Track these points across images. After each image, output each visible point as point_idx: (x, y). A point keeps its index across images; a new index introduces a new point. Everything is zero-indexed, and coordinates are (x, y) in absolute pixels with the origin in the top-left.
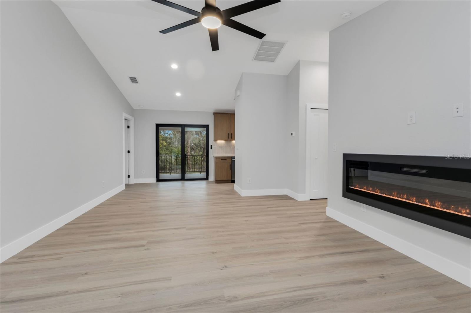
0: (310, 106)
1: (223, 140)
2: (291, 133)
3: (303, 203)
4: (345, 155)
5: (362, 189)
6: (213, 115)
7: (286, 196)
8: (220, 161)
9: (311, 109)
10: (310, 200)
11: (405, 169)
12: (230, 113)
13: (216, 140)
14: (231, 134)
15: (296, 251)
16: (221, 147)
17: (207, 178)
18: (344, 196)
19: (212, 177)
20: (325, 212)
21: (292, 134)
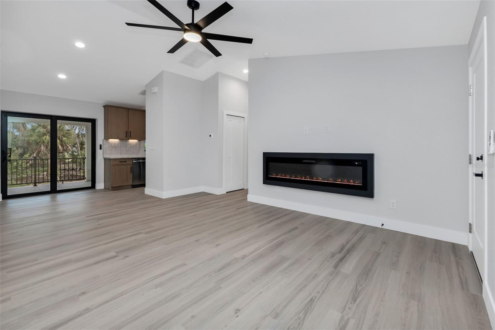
0: (226, 112)
1: (117, 139)
2: (210, 134)
3: (221, 197)
4: (265, 154)
5: (277, 176)
6: (103, 108)
7: (203, 192)
8: (118, 163)
9: (227, 115)
10: (227, 192)
11: (305, 161)
12: (129, 107)
13: (107, 138)
14: (129, 131)
15: (251, 224)
16: (114, 147)
17: (93, 186)
18: (264, 183)
19: (100, 185)
20: (247, 199)
21: (210, 136)
